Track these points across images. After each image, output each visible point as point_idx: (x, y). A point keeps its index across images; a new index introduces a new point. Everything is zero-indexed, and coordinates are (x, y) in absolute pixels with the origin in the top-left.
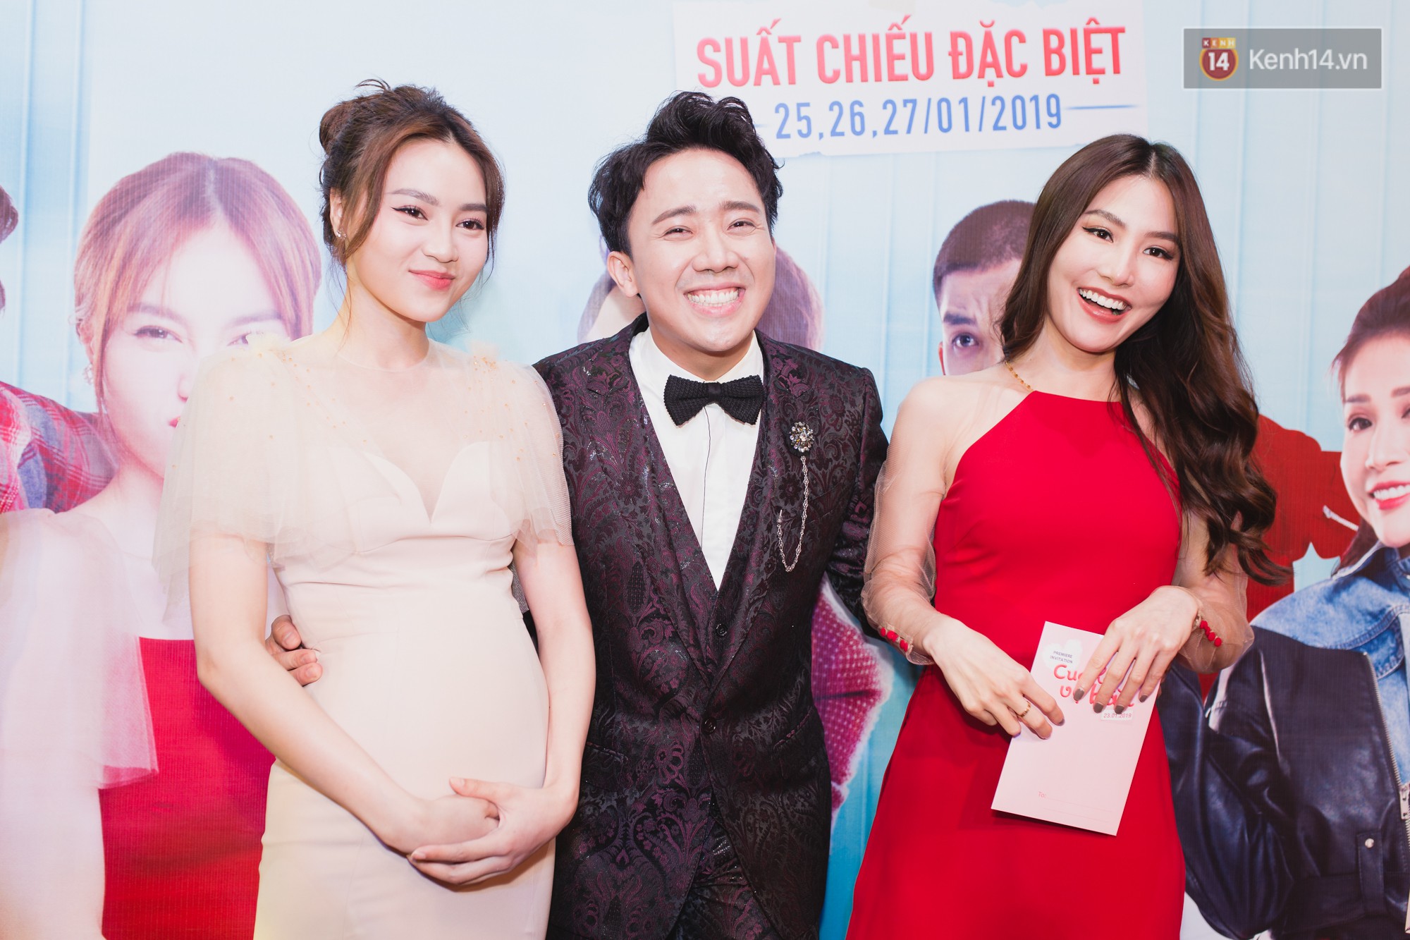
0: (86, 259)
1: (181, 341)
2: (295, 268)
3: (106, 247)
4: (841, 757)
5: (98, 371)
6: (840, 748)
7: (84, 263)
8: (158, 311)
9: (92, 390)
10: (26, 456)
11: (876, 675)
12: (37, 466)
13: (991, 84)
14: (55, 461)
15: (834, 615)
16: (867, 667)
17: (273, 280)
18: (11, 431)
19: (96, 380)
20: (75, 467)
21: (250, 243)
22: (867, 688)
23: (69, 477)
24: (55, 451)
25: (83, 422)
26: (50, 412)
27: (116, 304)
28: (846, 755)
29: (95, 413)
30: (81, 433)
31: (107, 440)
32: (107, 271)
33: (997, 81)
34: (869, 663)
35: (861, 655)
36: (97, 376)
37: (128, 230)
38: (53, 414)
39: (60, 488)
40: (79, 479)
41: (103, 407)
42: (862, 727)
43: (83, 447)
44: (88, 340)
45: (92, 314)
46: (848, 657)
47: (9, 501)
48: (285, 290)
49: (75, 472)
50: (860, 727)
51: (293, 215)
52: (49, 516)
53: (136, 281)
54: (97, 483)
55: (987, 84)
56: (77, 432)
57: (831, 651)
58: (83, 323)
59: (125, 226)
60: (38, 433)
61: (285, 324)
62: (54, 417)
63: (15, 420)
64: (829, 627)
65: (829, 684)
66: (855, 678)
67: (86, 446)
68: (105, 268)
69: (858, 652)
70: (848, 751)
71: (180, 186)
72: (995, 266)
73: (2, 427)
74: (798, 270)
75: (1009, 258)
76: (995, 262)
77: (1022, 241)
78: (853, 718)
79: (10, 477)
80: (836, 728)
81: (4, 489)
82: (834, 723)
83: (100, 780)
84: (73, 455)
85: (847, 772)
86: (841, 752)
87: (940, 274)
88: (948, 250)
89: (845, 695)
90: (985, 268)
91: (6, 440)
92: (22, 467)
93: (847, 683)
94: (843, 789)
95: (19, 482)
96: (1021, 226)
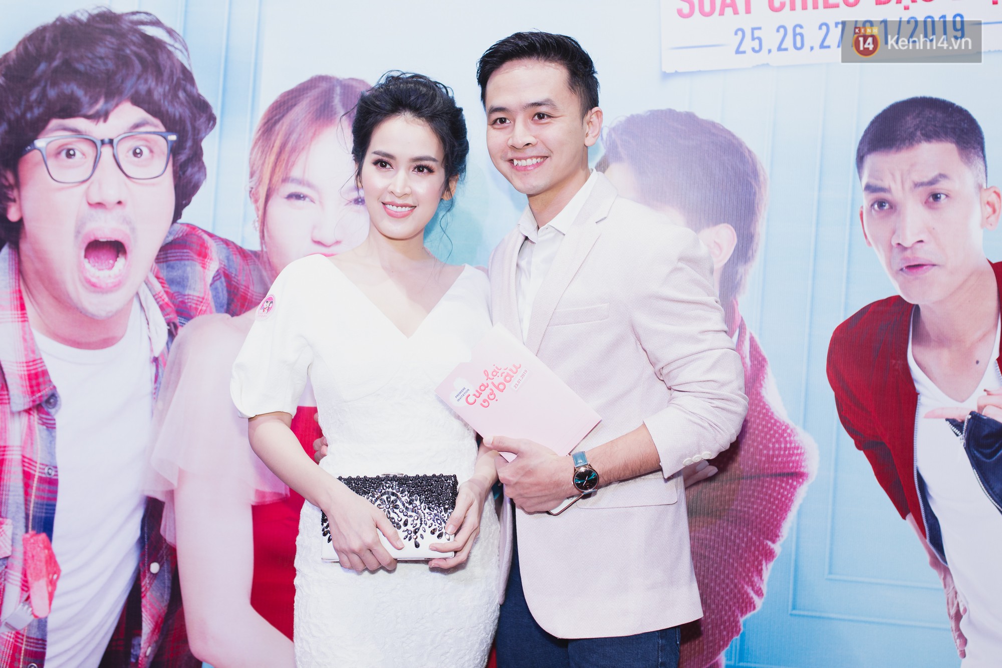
0: (257, 147)
1: (314, 203)
3: (270, 139)
4: (776, 523)
5: (261, 222)
6: (775, 515)
7: (256, 150)
8: (301, 182)
9: (257, 235)
10: (215, 279)
11: (805, 461)
12: (221, 284)
13: (906, 8)
14: (233, 283)
15: (772, 413)
16: (797, 454)
18: (207, 262)
19: (260, 229)
20: (245, 286)
22: (797, 470)
23: (242, 293)
24: (233, 275)
25: (251, 256)
26: (231, 250)
27: (275, 178)
28: (780, 521)
29: (259, 251)
30: (250, 264)
31: (265, 269)
32: (270, 155)
33: (912, 5)
34: (799, 451)
35: (793, 445)
36: (261, 226)
37: (284, 128)
38: (232, 251)
39: (235, 300)
40: (247, 295)
41: (264, 246)
42: (792, 500)
43: (250, 273)
44: (256, 201)
45: (259, 184)
46: (783, 446)
47: (204, 308)
49: (245, 290)
50: (791, 500)
52: (228, 319)
53: (288, 162)
55: (903, 8)
56: (247, 263)
57: (770, 440)
58: (253, 190)
59: (282, 125)
60: (223, 263)
62: (234, 253)
63: (209, 254)
64: (768, 422)
65: (767, 466)
66: (789, 462)
67: (252, 273)
68: (268, 154)
69: (791, 443)
70: (781, 518)
71: (318, 98)
72: (908, 148)
73: (201, 258)
74: (749, 151)
75: (919, 141)
76: (907, 145)
77: (930, 128)
78: (786, 493)
79: (205, 292)
80: (772, 500)
81: (201, 300)
82: (770, 495)
83: (253, 499)
84: (244, 278)
85: (780, 534)
86: (776, 519)
87: (862, 154)
88: (869, 135)
89: (780, 475)
90: (899, 149)
91: (204, 267)
92: (213, 286)
93: (782, 465)
94: (777, 547)
95: (210, 296)
96: (930, 117)
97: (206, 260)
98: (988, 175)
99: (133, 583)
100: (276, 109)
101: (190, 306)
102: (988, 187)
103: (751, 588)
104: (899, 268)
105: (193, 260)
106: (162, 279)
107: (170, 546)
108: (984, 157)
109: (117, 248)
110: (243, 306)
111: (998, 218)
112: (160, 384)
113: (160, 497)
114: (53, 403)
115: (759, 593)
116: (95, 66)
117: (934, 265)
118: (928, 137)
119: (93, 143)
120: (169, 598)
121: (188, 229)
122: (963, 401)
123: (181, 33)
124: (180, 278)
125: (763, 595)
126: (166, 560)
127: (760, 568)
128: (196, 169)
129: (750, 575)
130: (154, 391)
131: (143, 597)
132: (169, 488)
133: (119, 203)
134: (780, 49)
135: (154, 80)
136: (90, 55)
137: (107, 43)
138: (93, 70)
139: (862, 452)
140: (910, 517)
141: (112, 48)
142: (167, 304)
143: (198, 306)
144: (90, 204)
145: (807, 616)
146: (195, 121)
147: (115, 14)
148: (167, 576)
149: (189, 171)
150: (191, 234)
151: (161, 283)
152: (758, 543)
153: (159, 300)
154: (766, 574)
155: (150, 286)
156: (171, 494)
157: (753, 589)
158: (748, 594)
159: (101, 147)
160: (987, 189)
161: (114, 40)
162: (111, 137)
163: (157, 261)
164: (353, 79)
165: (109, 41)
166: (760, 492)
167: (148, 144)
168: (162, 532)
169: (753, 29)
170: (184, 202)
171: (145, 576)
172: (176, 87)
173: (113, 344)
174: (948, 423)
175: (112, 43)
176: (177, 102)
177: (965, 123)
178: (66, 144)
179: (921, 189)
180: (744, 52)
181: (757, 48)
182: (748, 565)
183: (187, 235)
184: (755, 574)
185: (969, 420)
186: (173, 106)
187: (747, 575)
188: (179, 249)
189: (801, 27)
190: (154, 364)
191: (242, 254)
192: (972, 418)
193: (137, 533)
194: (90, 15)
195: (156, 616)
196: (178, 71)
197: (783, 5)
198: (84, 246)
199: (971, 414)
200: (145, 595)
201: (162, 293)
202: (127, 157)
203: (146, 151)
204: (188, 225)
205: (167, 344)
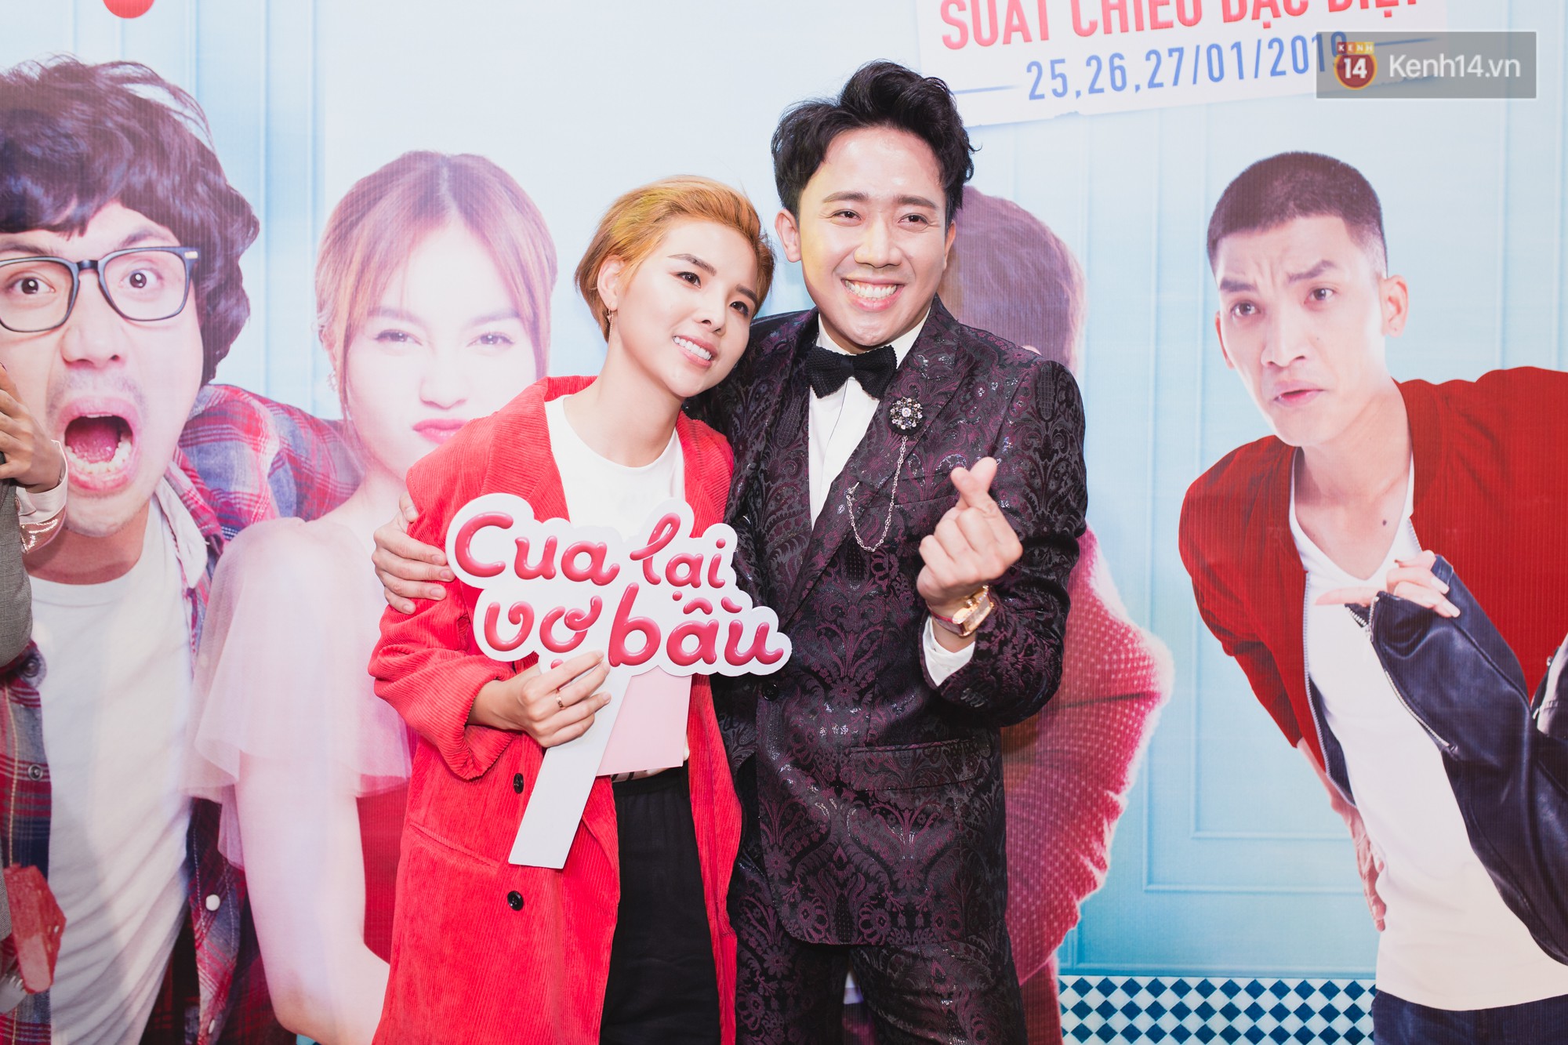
0: (326, 265)
1: (420, 344)
2: (530, 264)
3: (345, 251)
4: (1118, 765)
5: (341, 377)
6: (1117, 755)
7: (324, 268)
8: (397, 314)
9: (336, 397)
10: (276, 466)
11: (1154, 676)
12: (286, 474)
13: (1267, 26)
14: (303, 470)
15: (1106, 612)
16: (1144, 667)
17: (509, 277)
18: (260, 441)
19: (340, 387)
20: (323, 475)
21: (485, 240)
22: (1145, 690)
23: (318, 485)
24: (303, 459)
25: (329, 429)
26: (297, 421)
27: (357, 308)
28: (1124, 762)
29: (340, 420)
30: (327, 440)
31: (352, 446)
33: (1274, 22)
34: (1146, 663)
35: (1137, 655)
36: (341, 382)
37: (365, 233)
38: (299, 423)
39: (309, 497)
40: (328, 487)
41: (347, 413)
43: (330, 454)
44: (331, 346)
45: (333, 320)
46: (1123, 656)
47: (261, 511)
48: (522, 288)
49: (323, 480)
50: (1138, 732)
51: (527, 210)
52: (300, 525)
53: (375, 284)
54: (346, 491)
55: (1262, 26)
56: (324, 439)
57: (1104, 651)
58: (325, 329)
59: (362, 230)
60: (286, 442)
61: (523, 323)
62: (301, 425)
63: (264, 429)
64: (1101, 625)
65: (1102, 686)
66: (1132, 679)
67: (332, 454)
68: (345, 274)
69: (1134, 651)
70: (1126, 758)
71: (415, 186)
72: (1277, 226)
73: (251, 436)
74: (1057, 241)
75: (1292, 216)
76: (1277, 221)
77: (1307, 196)
78: (1130, 722)
79: (261, 487)
80: (1112, 733)
81: (255, 499)
82: (1109, 728)
83: (357, 789)
84: (321, 463)
85: (1125, 780)
86: (1118, 760)
87: (1214, 238)
88: (1223, 210)
89: (1121, 697)
90: (1265, 228)
91: (256, 450)
92: (272, 476)
93: (1123, 684)
94: (1122, 799)
95: (269, 492)
96: (1306, 181)
97: (259, 438)
98: (1389, 259)
99: (180, 928)
100: (352, 206)
101: (240, 509)
102: (1390, 276)
103: (1089, 858)
104: (1272, 397)
105: (239, 440)
106: (193, 471)
107: (235, 869)
108: (1382, 235)
109: (117, 428)
110: (321, 504)
111: (1404, 319)
112: (201, 628)
113: (213, 797)
114: (33, 669)
115: (1100, 864)
116: (58, 148)
117: (1320, 390)
118: (1305, 209)
119: (66, 268)
120: (237, 945)
121: (227, 393)
122: (1367, 578)
123: (193, 95)
124: (220, 468)
125: (1106, 867)
126: (230, 889)
127: (1100, 829)
128: (233, 301)
129: (1087, 840)
130: (192, 640)
131: (198, 947)
132: (228, 783)
133: (115, 358)
134: (1092, 90)
135: (156, 167)
136: (49, 133)
137: (75, 112)
138: (56, 155)
139: (1233, 659)
140: (1302, 743)
141: (83, 120)
142: (202, 507)
143: (252, 509)
144: (67, 363)
145: (1169, 892)
146: (226, 228)
147: (83, 66)
148: (233, 913)
149: (222, 306)
150: (233, 401)
151: (191, 477)
152: (1095, 796)
153: (189, 503)
154: (1109, 837)
155: (174, 482)
156: (231, 791)
157: (1092, 860)
158: (1085, 868)
159: (78, 275)
160: (1388, 280)
161: (85, 108)
162: (94, 257)
163: (181, 444)
164: (467, 156)
165: (77, 110)
166: (1096, 723)
167: (154, 267)
168: (220, 849)
169: (1053, 63)
170: (218, 353)
171: (198, 916)
172: (191, 178)
173: (121, 574)
174: (1348, 609)
175: (83, 112)
176: (193, 200)
177: (1353, 188)
178: (22, 272)
179: (1298, 283)
180: (1042, 97)
181: (1060, 90)
182: (1083, 827)
183: (225, 401)
184: (1093, 839)
185: (1376, 604)
186: (191, 206)
187: (1083, 841)
188: (215, 424)
189: (1121, 57)
190: (190, 599)
191: (314, 426)
192: (1380, 600)
193: (182, 854)
194: (43, 68)
195: (220, 974)
196: (193, 153)
197: (1093, 26)
198: (64, 427)
199: (1378, 595)
200: (200, 944)
201: (194, 491)
202: (122, 287)
203: (151, 278)
204: (226, 387)
205: (208, 567)
